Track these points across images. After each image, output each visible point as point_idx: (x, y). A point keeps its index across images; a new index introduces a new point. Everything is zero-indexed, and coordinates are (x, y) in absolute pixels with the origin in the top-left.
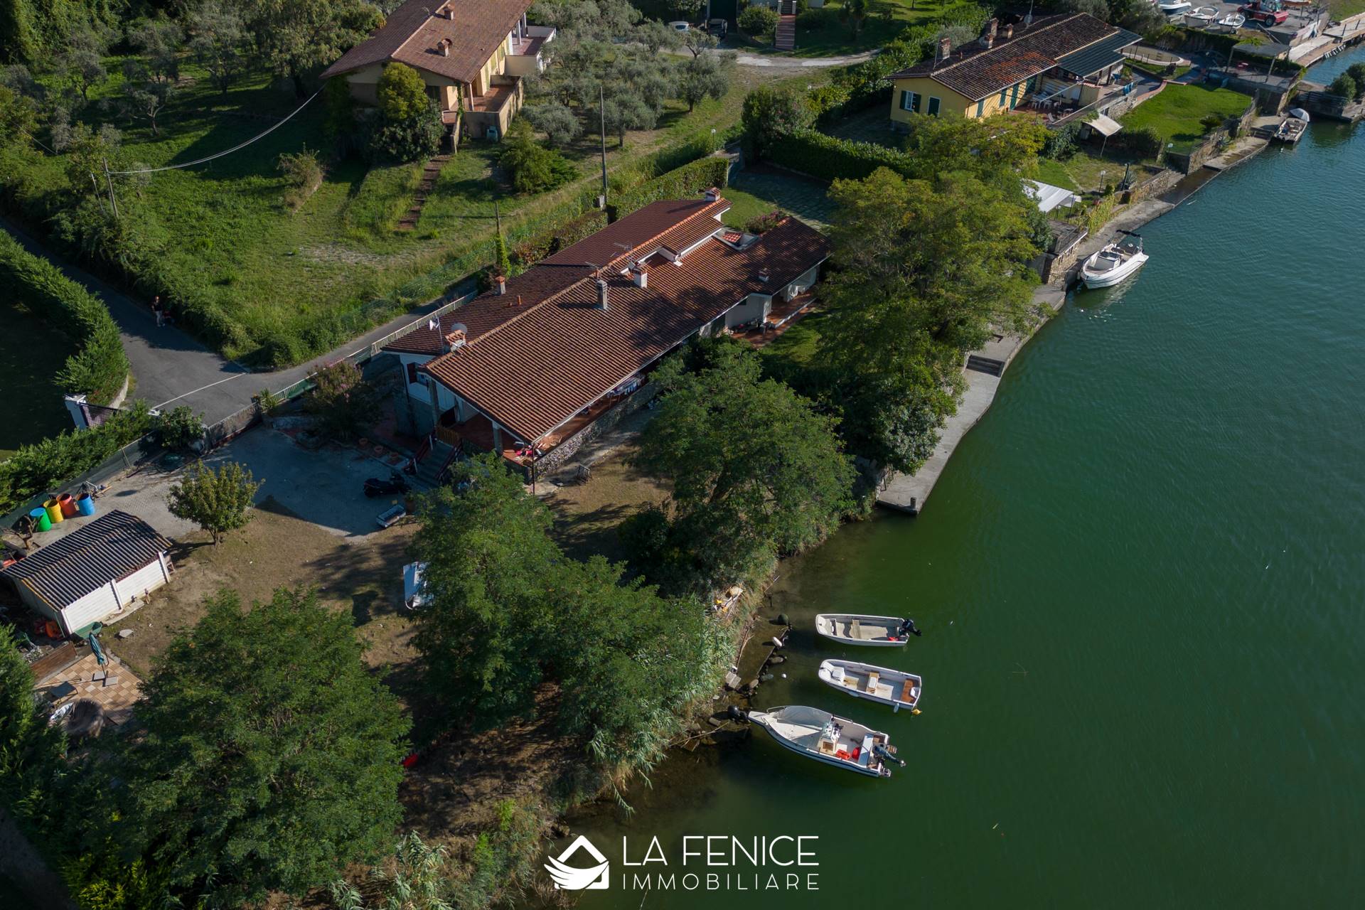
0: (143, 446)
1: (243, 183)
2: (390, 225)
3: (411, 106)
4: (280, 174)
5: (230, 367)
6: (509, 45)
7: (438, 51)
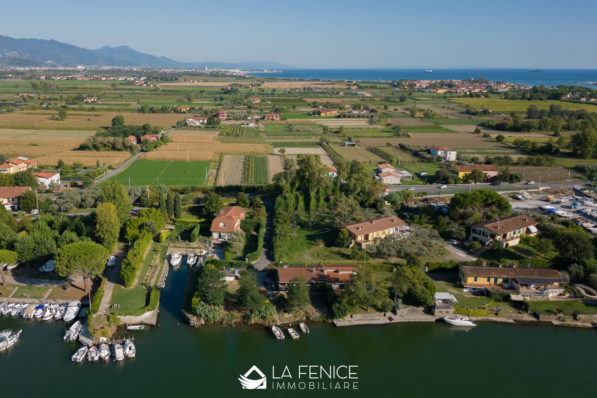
1: (310, 242)
6: (392, 231)
7: (358, 228)
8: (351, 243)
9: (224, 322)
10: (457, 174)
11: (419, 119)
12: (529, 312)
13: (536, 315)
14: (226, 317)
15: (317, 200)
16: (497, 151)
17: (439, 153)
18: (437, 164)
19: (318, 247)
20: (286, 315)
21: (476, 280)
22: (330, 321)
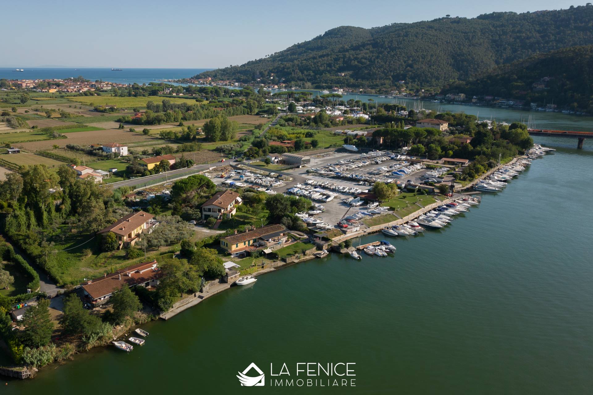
0: (37, 298)
1: (75, 255)
2: (99, 264)
3: (112, 240)
4: (83, 253)
5: (57, 287)
6: (144, 226)
7: (121, 229)
8: (120, 245)
9: (60, 359)
10: (146, 166)
11: (57, 119)
12: (279, 259)
13: (284, 260)
14: (59, 354)
15: (48, 212)
16: (149, 143)
17: (113, 150)
18: (116, 160)
19: (87, 257)
20: (119, 328)
21: (237, 247)
22: (157, 318)
